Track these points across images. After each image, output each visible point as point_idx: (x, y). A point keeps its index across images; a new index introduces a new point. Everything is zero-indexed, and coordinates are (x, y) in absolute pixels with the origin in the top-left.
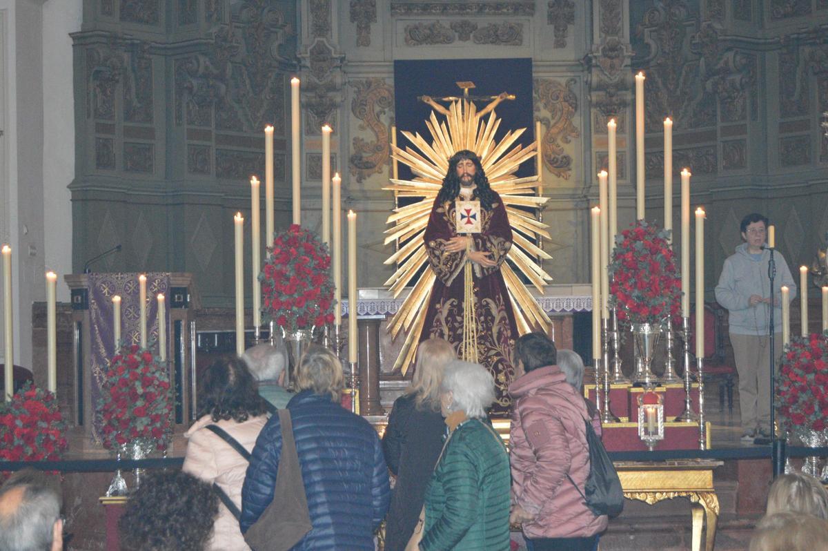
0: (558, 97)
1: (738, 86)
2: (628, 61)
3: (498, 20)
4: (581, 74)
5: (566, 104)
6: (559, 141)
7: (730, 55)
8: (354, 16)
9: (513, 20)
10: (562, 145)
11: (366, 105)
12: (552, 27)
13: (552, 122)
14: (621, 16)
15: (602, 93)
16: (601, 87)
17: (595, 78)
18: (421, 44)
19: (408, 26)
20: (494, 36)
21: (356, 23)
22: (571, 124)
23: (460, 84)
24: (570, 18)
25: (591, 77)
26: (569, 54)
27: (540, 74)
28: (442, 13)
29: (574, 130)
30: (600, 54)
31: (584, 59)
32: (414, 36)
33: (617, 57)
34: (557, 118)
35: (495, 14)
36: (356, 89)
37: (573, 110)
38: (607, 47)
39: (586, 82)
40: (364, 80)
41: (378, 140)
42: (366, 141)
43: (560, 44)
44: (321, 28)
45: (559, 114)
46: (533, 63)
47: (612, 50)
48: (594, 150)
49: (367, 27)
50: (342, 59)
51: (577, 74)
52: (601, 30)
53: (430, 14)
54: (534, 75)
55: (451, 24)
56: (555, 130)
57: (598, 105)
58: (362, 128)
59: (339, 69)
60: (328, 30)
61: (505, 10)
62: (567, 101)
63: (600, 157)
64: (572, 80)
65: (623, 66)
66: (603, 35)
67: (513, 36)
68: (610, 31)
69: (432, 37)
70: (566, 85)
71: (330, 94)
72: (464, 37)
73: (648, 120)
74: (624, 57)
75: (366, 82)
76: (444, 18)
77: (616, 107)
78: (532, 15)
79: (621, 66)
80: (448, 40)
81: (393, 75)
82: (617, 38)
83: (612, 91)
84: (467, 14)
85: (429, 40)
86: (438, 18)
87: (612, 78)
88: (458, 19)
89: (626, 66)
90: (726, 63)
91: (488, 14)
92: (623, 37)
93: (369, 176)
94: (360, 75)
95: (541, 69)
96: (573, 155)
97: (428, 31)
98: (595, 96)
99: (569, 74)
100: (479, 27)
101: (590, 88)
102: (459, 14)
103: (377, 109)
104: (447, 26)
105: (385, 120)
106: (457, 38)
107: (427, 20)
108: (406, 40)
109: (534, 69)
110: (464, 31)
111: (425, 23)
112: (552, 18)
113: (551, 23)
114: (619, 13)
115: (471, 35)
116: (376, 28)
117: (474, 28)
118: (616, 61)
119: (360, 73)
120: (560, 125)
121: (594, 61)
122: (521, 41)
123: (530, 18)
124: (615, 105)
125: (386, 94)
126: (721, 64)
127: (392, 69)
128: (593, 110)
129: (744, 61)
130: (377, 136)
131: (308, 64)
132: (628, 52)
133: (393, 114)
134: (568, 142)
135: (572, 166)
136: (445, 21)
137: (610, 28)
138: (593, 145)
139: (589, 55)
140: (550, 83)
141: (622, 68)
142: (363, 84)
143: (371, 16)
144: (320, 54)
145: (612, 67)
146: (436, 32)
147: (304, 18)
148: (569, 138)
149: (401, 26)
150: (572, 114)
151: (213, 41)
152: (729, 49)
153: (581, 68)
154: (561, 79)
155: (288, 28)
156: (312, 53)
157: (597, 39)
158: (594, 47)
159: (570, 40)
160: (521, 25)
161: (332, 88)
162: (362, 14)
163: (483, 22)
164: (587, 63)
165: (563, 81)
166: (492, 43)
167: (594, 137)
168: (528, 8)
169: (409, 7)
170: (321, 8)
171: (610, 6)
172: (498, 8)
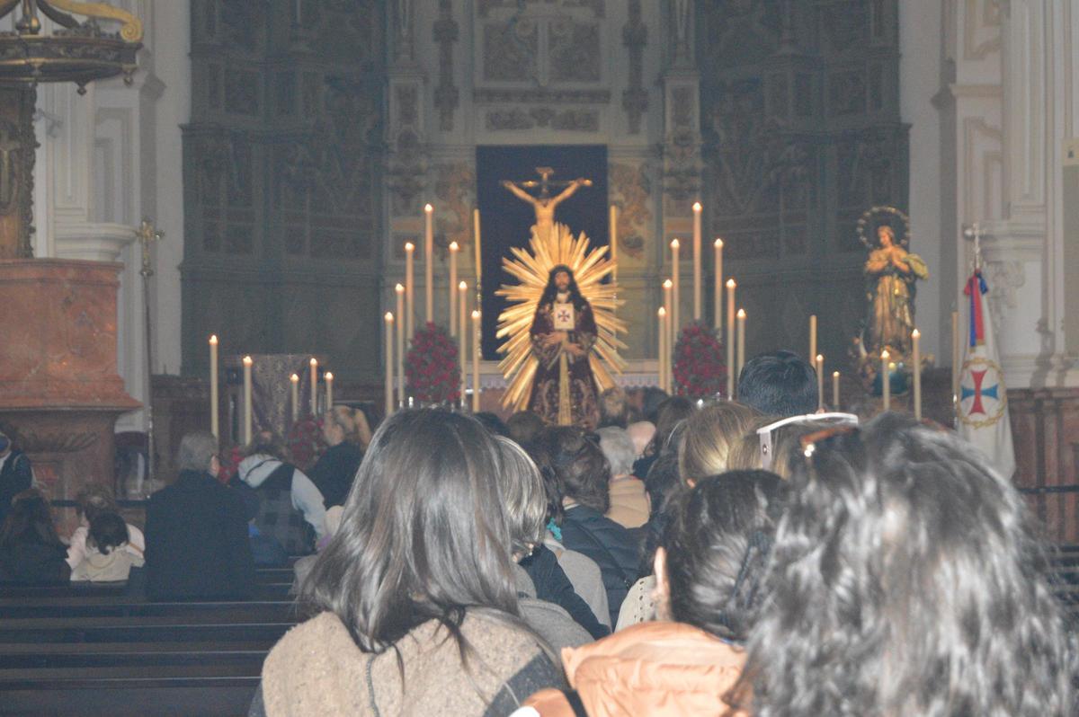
0: (631, 181)
1: (799, 177)
2: (697, 150)
3: (576, 107)
4: (654, 160)
5: (640, 187)
6: (632, 223)
7: (792, 148)
8: (438, 102)
9: (589, 107)
10: (636, 227)
11: (449, 187)
12: (627, 114)
13: (626, 204)
14: (691, 105)
15: (673, 179)
16: (672, 173)
17: (667, 164)
18: (502, 129)
19: (489, 113)
20: (570, 123)
21: (439, 109)
22: (644, 206)
23: (539, 170)
24: (644, 107)
25: (663, 164)
26: (642, 140)
27: (615, 159)
28: (522, 101)
29: (647, 212)
30: (672, 142)
31: (656, 146)
32: (495, 122)
33: (687, 145)
34: (630, 201)
35: (572, 102)
36: (439, 172)
37: (646, 194)
38: (678, 136)
39: (659, 168)
40: (447, 163)
41: (460, 221)
42: (448, 221)
43: (634, 130)
44: (408, 115)
45: (632, 197)
46: (608, 149)
47: (683, 140)
48: (665, 233)
49: (450, 113)
51: (650, 160)
52: (672, 118)
53: (510, 101)
54: (609, 159)
55: (530, 111)
56: (627, 213)
57: (668, 190)
58: (445, 209)
59: (424, 154)
60: (414, 117)
61: (581, 99)
62: (640, 185)
64: (645, 165)
65: (693, 153)
66: (675, 125)
67: (590, 123)
68: (681, 122)
69: (512, 123)
70: (640, 170)
71: (416, 178)
72: (542, 123)
74: (694, 145)
75: (449, 165)
76: (524, 105)
77: (686, 192)
78: (608, 102)
80: (528, 126)
81: (474, 159)
82: (687, 127)
83: (683, 177)
84: (546, 101)
85: (509, 125)
86: (519, 105)
87: (683, 165)
88: (537, 106)
89: (696, 154)
90: (788, 155)
91: (566, 102)
92: (693, 127)
94: (443, 158)
95: (615, 154)
96: (645, 238)
97: (508, 117)
98: (666, 183)
99: (642, 159)
100: (557, 114)
101: (661, 174)
102: (538, 101)
103: (459, 191)
104: (527, 112)
105: (466, 202)
106: (536, 124)
107: (508, 106)
108: (487, 127)
109: (609, 155)
110: (543, 118)
111: (506, 109)
112: (627, 105)
113: (626, 110)
114: (690, 103)
115: (550, 121)
116: (458, 113)
117: (552, 114)
118: (686, 150)
119: (444, 156)
120: (634, 208)
121: (666, 150)
122: (597, 127)
123: (606, 106)
124: (686, 190)
125: (468, 177)
126: (784, 156)
127: (474, 154)
128: (665, 195)
129: (804, 154)
130: (459, 217)
131: (396, 149)
132: (698, 141)
133: (474, 196)
134: (640, 223)
135: (645, 246)
136: (525, 108)
137: (681, 119)
138: (665, 227)
139: (661, 143)
140: (624, 167)
141: (692, 156)
142: (446, 167)
143: (454, 102)
144: (407, 140)
145: (683, 155)
146: (515, 118)
147: (392, 105)
148: (642, 220)
149: (482, 112)
150: (645, 197)
151: (311, 131)
152: (791, 143)
153: (653, 155)
154: (635, 164)
155: (375, 115)
156: (399, 139)
157: (669, 129)
158: (666, 136)
159: (643, 127)
160: (597, 113)
161: (418, 172)
162: (446, 99)
163: (560, 109)
164: (658, 150)
165: (637, 166)
166: (569, 129)
167: (666, 220)
168: (604, 97)
169: (490, 95)
170: (407, 96)
171: (682, 97)
172: (575, 95)
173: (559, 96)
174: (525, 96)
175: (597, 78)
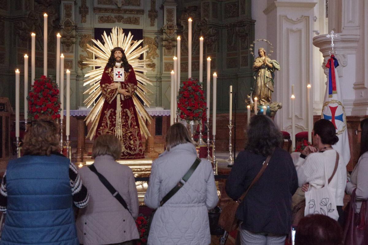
0: (151, 43)
1: (214, 41)
2: (175, 31)
3: (131, 16)
4: (159, 35)
5: (154, 45)
6: (151, 58)
7: (211, 30)
8: (80, 12)
9: (136, 16)
10: (153, 59)
11: (84, 43)
12: (150, 19)
13: (149, 51)
14: (173, 16)
15: (166, 42)
16: (166, 40)
17: (164, 36)
18: (104, 23)
19: (99, 17)
20: (130, 21)
21: (81, 15)
22: (156, 52)
24: (156, 17)
25: (163, 36)
26: (155, 28)
27: (146, 35)
28: (112, 13)
29: (157, 54)
30: (166, 28)
31: (160, 30)
32: (102, 20)
33: (172, 29)
34: (151, 50)
35: (130, 14)
36: (81, 38)
37: (156, 48)
38: (169, 26)
39: (161, 38)
40: (84, 35)
41: (88, 56)
42: (84, 56)
43: (152, 25)
44: (68, 15)
45: (152, 49)
46: (143, 31)
47: (170, 27)
48: (164, 61)
49: (85, 16)
50: (76, 26)
51: (158, 35)
52: (166, 20)
53: (108, 12)
54: (143, 35)
55: (115, 16)
56: (150, 54)
57: (165, 46)
58: (83, 51)
59: (74, 30)
60: (71, 16)
61: (133, 12)
62: (154, 44)
63: (165, 64)
64: (156, 37)
65: (174, 32)
66: (167, 22)
67: (136, 21)
68: (170, 21)
70: (154, 39)
71: (72, 39)
72: (119, 21)
73: (182, 52)
74: (174, 30)
75: (85, 35)
76: (112, 14)
77: (171, 47)
78: (143, 14)
79: (173, 33)
80: (114, 22)
81: (94, 33)
82: (172, 23)
83: (170, 41)
84: (121, 13)
85: (107, 21)
86: (111, 14)
87: (170, 37)
88: (117, 15)
89: (175, 33)
90: (210, 32)
91: (128, 14)
92: (174, 23)
93: (85, 68)
94: (82, 33)
95: (146, 33)
96: (156, 63)
97: (107, 18)
98: (164, 43)
99: (155, 35)
100: (125, 18)
101: (162, 40)
102: (117, 13)
104: (114, 17)
106: (117, 21)
107: (107, 14)
108: (99, 21)
109: (143, 33)
110: (119, 19)
111: (106, 15)
112: (150, 16)
113: (150, 18)
114: (173, 15)
115: (122, 21)
116: (88, 16)
117: (123, 18)
118: (172, 31)
119: (83, 32)
120: (152, 53)
121: (164, 31)
122: (139, 23)
123: (142, 15)
124: (171, 46)
126: (208, 32)
127: (94, 31)
128: (164, 48)
129: (216, 32)
130: (88, 54)
131: (63, 27)
132: (176, 28)
134: (154, 58)
135: (156, 67)
136: (113, 15)
137: (169, 20)
138: (163, 60)
139: (163, 29)
140: (149, 38)
141: (174, 33)
142: (83, 36)
143: (87, 12)
144: (68, 24)
145: (170, 33)
146: (109, 19)
147: (62, 11)
148: (155, 57)
149: (97, 16)
150: (156, 49)
151: (27, 17)
152: (211, 27)
153: (159, 33)
155: (56, 15)
156: (64, 23)
157: (165, 23)
158: (164, 26)
159: (156, 24)
160: (139, 18)
161: (72, 36)
162: (83, 11)
163: (126, 16)
164: (161, 32)
165: (153, 38)
166: (129, 23)
167: (164, 57)
168: (142, 12)
169: (100, 10)
170: (68, 8)
171: (170, 12)
172: (131, 11)
173: (125, 11)
174: (113, 10)
175: (139, 5)
